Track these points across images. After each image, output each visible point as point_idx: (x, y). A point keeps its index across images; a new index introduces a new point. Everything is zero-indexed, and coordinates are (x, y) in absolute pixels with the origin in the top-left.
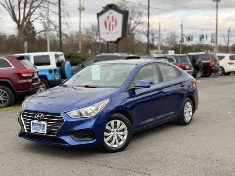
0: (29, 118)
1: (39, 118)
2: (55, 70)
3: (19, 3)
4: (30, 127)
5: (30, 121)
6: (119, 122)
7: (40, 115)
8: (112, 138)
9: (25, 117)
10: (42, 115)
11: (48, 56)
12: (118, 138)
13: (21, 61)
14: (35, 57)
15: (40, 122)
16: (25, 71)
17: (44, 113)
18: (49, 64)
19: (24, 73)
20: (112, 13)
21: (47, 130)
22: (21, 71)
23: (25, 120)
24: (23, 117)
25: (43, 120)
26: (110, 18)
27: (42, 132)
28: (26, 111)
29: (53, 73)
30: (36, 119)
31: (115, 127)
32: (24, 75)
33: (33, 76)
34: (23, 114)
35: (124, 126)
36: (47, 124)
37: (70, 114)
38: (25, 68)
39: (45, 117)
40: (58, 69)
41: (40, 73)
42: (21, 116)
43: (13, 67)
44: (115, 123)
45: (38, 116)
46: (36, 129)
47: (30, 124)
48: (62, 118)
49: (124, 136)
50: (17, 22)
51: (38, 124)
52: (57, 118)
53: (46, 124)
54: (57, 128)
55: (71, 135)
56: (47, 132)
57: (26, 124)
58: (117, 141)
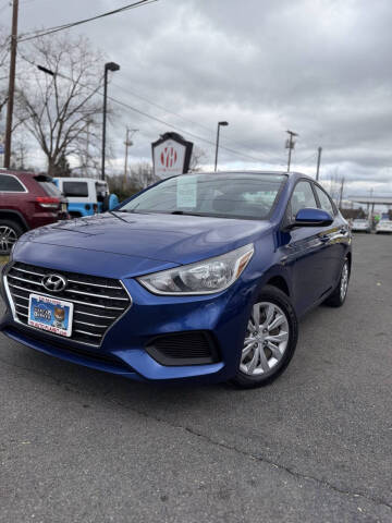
0: (24, 284)
1: (51, 286)
2: (95, 206)
3: (52, 131)
4: (26, 312)
5: (27, 294)
6: (272, 307)
7: (54, 279)
8: (252, 350)
9: (15, 282)
10: (62, 279)
11: (85, 184)
12: (266, 348)
13: (42, 184)
14: (64, 183)
15: (53, 301)
16: (46, 198)
17: (67, 275)
18: (86, 196)
19: (45, 202)
20: (172, 144)
21: (75, 326)
22: (40, 199)
23: (13, 290)
24: (9, 279)
25: (65, 295)
26: (169, 150)
27: (60, 331)
28: (18, 264)
29: (92, 210)
30: (42, 289)
31: (263, 320)
32: (44, 206)
33: (60, 208)
34: (12, 271)
35: (281, 318)
36: (75, 309)
37: (149, 281)
38: (47, 195)
39: (70, 286)
40: (99, 204)
41: (70, 208)
42: (5, 278)
43: (27, 191)
44: (262, 310)
45: (49, 281)
46: (42, 320)
47: (26, 303)
48: (123, 293)
49: (277, 344)
50: (48, 153)
51: (49, 305)
52: (107, 291)
53: (71, 306)
54: (108, 322)
55: (149, 345)
56: (73, 332)
57: (16, 300)
58: (263, 356)
